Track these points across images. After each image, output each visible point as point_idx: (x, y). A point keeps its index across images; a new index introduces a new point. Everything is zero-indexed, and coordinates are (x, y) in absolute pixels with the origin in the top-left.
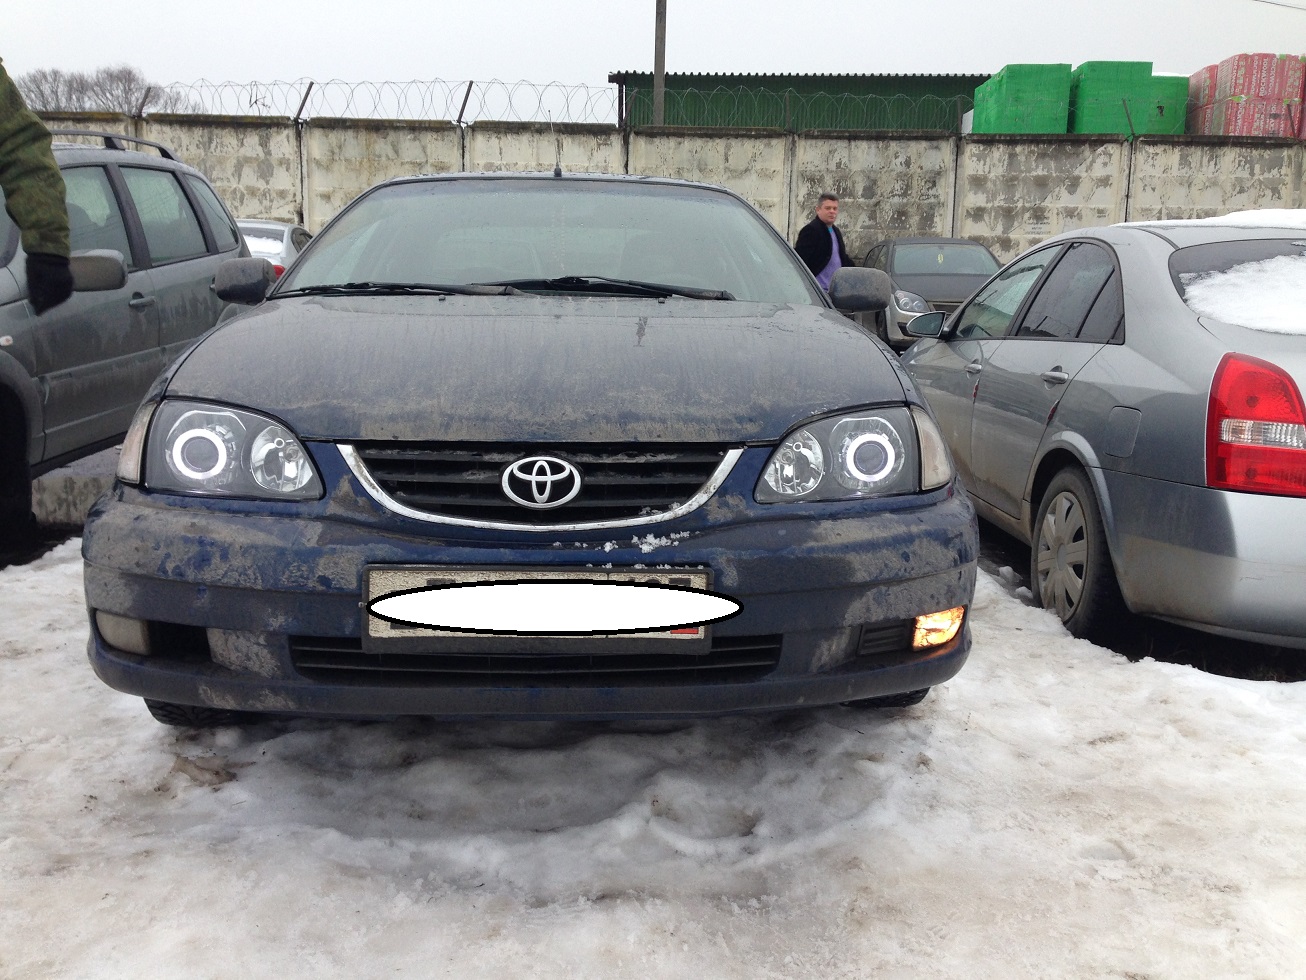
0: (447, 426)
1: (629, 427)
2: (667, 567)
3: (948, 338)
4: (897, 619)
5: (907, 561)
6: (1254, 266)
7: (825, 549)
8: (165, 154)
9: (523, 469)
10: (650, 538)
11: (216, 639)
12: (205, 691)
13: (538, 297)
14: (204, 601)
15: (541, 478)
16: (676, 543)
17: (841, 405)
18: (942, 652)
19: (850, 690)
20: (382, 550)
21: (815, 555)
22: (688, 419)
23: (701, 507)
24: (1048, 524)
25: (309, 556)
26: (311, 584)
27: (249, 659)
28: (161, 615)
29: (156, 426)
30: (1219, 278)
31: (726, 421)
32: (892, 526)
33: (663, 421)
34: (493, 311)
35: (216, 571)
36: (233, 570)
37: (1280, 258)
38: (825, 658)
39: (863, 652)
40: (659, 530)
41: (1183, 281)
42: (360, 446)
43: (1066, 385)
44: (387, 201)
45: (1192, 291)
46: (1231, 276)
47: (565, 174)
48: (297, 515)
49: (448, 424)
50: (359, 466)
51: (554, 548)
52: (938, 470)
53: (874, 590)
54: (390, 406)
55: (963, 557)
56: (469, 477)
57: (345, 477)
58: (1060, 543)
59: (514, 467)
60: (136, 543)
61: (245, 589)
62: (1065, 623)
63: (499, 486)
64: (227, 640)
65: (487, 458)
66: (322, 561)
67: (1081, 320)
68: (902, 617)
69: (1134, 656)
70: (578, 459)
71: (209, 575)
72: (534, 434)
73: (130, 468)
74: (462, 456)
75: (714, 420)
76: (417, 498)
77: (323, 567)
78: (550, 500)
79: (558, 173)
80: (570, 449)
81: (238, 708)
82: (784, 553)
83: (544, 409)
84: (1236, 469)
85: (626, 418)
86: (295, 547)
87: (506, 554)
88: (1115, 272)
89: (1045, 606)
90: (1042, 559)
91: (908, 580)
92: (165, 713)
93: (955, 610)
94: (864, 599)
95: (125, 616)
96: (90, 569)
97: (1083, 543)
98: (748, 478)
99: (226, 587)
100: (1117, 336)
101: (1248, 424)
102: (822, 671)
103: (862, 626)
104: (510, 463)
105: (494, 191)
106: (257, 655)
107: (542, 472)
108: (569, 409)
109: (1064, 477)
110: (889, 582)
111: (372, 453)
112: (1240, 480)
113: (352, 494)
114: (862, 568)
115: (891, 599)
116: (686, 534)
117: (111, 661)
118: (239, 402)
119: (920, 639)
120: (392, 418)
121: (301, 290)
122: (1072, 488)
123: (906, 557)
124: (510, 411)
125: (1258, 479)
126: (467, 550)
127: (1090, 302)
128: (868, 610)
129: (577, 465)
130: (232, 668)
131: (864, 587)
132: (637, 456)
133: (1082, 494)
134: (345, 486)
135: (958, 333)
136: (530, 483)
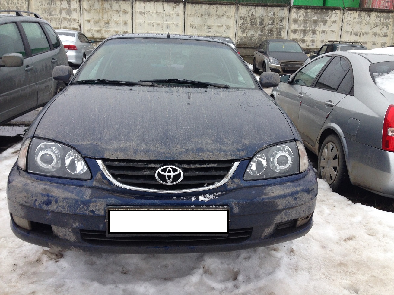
0: (136, 154)
1: (200, 154)
2: (214, 207)
3: (291, 83)
5: (296, 201)
7: (268, 198)
8: (36, 16)
9: (163, 170)
10: (208, 195)
11: (54, 228)
12: (51, 245)
14: (49, 216)
15: (169, 174)
16: (217, 198)
20: (113, 201)
21: (265, 201)
22: (221, 151)
23: (225, 183)
25: (86, 203)
26: (87, 213)
27: (66, 236)
28: (35, 220)
29: (31, 147)
30: (386, 76)
31: (234, 151)
32: (291, 188)
33: (212, 152)
35: (53, 207)
36: (59, 207)
38: (267, 234)
40: (211, 192)
41: (374, 76)
42: (104, 161)
43: (333, 107)
45: (378, 80)
47: (171, 36)
48: (82, 186)
49: (136, 153)
50: (104, 168)
51: (174, 199)
53: (284, 211)
54: (115, 145)
56: (144, 173)
57: (99, 172)
58: (329, 158)
59: (160, 170)
60: (25, 194)
61: (63, 213)
62: (329, 185)
63: (154, 176)
64: (58, 229)
65: (150, 166)
66: (91, 205)
67: (338, 85)
68: (293, 219)
70: (182, 166)
71: (51, 208)
73: (22, 163)
74: (141, 165)
75: (230, 151)
76: (125, 180)
77: (92, 207)
78: (172, 182)
79: (168, 36)
80: (179, 163)
82: (255, 200)
83: (170, 147)
84: (392, 144)
85: (199, 150)
86: (81, 199)
87: (157, 202)
88: (350, 69)
89: (323, 178)
90: (322, 163)
91: (296, 206)
94: (281, 215)
95: (22, 218)
97: (337, 160)
98: (241, 172)
99: (57, 212)
100: (351, 92)
102: (265, 237)
103: (279, 223)
104: (158, 168)
105: (147, 43)
106: (69, 235)
107: (169, 172)
109: (330, 138)
110: (289, 208)
111: (108, 163)
113: (102, 178)
114: (281, 204)
115: (290, 213)
116: (220, 193)
118: (60, 141)
120: (116, 150)
121: (82, 81)
122: (334, 142)
123: (295, 199)
124: (158, 148)
126: (143, 200)
127: (342, 79)
128: (282, 218)
129: (182, 169)
130: (60, 237)
132: (203, 165)
133: (337, 144)
134: (99, 175)
135: (294, 81)
136: (165, 176)
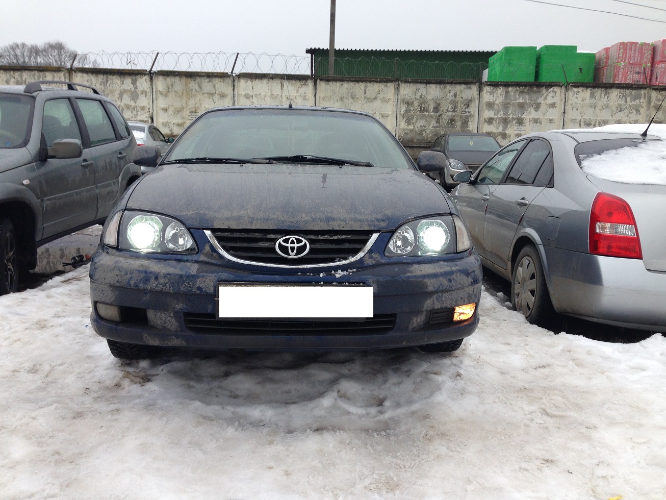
0: (251, 222)
1: (330, 223)
2: (347, 284)
3: (473, 183)
4: (446, 308)
6: (614, 151)
7: (415, 276)
8: (95, 92)
9: (284, 241)
10: (339, 271)
11: (151, 314)
12: (146, 337)
13: (285, 165)
14: (146, 298)
15: (293, 245)
16: (351, 274)
17: (422, 215)
18: (466, 323)
19: (426, 339)
20: (224, 275)
21: (411, 279)
22: (355, 220)
23: (361, 258)
24: (519, 271)
25: (194, 277)
26: (194, 290)
27: (166, 323)
28: (127, 304)
29: (123, 222)
30: (597, 157)
31: (371, 221)
32: (445, 267)
33: (345, 221)
34: (266, 171)
35: (152, 285)
36: (160, 284)
37: (626, 148)
38: (415, 325)
39: (431, 323)
40: (343, 268)
41: (580, 158)
42: (214, 231)
43: (527, 206)
44: (212, 119)
45: (584, 163)
46: (603, 156)
47: (294, 107)
48: (187, 261)
50: (214, 240)
51: (298, 275)
52: (464, 243)
53: (436, 295)
54: (227, 214)
55: (475, 281)
56: (261, 245)
57: (207, 244)
58: (524, 280)
59: (281, 240)
60: (117, 272)
61: (165, 292)
62: (526, 318)
63: (274, 249)
64: (156, 315)
65: (269, 236)
66: (198, 280)
67: (534, 176)
68: (448, 307)
69: (557, 332)
70: (308, 237)
71: (149, 287)
72: (289, 226)
73: (111, 239)
74: (257, 235)
75: (367, 220)
76: (239, 254)
77: (199, 283)
78: (296, 255)
79: (291, 106)
80: (305, 233)
81: (160, 345)
82: (397, 278)
83: (293, 215)
84: (603, 246)
85: (328, 219)
86: (187, 274)
87: (277, 278)
88: (550, 153)
89: (518, 310)
90: (517, 288)
91: (451, 290)
92: (118, 352)
93: (471, 304)
94: (432, 299)
95: (111, 304)
96: (94, 284)
97: (534, 280)
98: (381, 246)
99: (157, 292)
100: (550, 184)
101: (608, 225)
102: (414, 330)
103: (431, 310)
104: (279, 239)
105: (261, 114)
106: (169, 321)
107: (293, 242)
108: (304, 215)
109: (526, 249)
110: (443, 291)
111: (219, 234)
112: (605, 250)
113: (210, 252)
114: (431, 285)
115: (444, 299)
116: (355, 270)
117: (104, 325)
118: (159, 212)
119: (456, 317)
120: (228, 219)
121: (175, 161)
122: (530, 254)
123: (450, 281)
124: (278, 216)
125: (614, 250)
126: (261, 276)
127: (539, 167)
128: (434, 304)
129: (308, 240)
130: (158, 327)
131: (431, 294)
132: (332, 236)
133: (534, 257)
134: (207, 248)
135: (478, 181)
136: (288, 247)
